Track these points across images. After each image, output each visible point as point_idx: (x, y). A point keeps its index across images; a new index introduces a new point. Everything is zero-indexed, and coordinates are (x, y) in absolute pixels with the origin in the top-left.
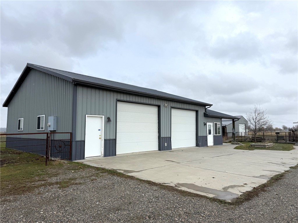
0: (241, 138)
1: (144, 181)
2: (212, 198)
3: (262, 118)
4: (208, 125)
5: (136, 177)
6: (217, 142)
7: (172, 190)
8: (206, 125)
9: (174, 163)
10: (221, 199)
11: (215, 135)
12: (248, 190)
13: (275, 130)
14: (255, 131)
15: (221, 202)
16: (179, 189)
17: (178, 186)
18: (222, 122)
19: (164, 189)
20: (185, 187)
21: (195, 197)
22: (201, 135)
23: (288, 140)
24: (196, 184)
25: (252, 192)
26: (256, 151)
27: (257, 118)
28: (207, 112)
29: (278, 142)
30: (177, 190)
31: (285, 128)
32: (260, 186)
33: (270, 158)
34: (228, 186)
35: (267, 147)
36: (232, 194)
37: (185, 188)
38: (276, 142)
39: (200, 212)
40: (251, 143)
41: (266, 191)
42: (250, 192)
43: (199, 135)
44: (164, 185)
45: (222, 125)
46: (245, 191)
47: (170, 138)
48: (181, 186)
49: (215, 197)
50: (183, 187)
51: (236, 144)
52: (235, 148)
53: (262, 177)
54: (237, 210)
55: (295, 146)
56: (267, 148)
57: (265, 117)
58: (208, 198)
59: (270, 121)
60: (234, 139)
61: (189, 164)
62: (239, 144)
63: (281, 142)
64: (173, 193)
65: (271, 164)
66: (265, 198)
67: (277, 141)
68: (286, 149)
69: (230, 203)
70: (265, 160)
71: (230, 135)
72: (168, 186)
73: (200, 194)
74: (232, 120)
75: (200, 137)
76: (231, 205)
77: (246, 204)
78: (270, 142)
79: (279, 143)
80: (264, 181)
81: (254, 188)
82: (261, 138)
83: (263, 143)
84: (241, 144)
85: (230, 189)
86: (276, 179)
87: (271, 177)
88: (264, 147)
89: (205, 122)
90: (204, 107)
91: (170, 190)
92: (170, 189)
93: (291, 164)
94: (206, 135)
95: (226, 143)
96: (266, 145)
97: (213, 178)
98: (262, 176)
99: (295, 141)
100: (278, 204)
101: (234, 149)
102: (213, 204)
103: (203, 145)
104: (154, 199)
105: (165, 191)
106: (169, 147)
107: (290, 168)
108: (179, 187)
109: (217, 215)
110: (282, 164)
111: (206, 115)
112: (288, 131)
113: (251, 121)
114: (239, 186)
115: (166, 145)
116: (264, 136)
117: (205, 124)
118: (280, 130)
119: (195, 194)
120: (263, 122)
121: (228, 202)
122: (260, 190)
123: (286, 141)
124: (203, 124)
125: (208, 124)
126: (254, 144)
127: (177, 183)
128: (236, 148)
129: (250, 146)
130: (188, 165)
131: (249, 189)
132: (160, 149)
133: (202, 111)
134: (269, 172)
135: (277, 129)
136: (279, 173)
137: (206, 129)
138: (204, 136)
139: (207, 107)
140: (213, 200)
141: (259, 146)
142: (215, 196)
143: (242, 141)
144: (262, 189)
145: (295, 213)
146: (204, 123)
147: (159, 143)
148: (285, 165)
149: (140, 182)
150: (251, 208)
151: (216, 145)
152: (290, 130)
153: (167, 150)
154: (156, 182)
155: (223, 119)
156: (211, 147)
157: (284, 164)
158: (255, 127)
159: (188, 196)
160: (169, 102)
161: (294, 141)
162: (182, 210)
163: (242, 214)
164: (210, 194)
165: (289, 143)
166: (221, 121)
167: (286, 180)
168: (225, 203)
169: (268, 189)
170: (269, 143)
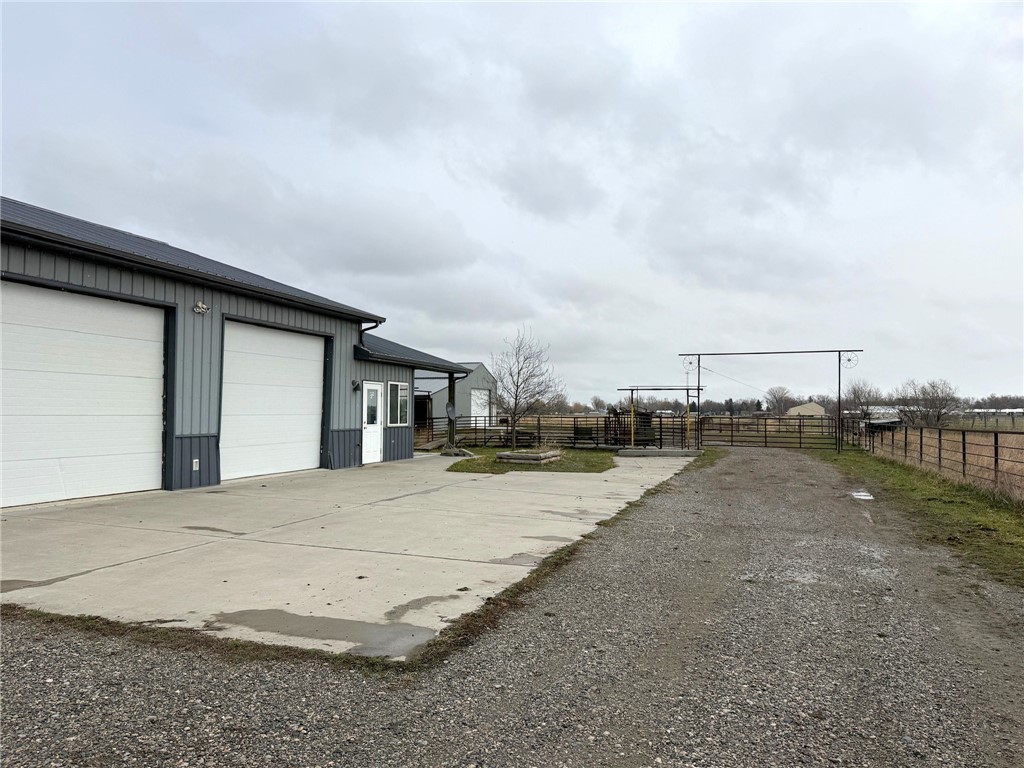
0: (473, 436)
1: (67, 621)
2: (340, 655)
3: (537, 371)
4: (369, 390)
5: (29, 607)
6: (396, 449)
7: (188, 646)
8: (358, 392)
9: (220, 534)
10: (372, 654)
11: (389, 425)
12: (469, 611)
13: (572, 411)
14: (516, 412)
15: (373, 665)
16: (220, 635)
17: (217, 625)
18: (416, 381)
19: (155, 644)
20: (246, 625)
21: (277, 659)
22: (341, 428)
23: (602, 440)
24: (290, 610)
25: (480, 616)
26: (513, 476)
27: (522, 372)
28: (365, 343)
29: (577, 445)
30: (208, 643)
31: (598, 404)
32: (507, 590)
33: (550, 496)
34: (405, 603)
35: (545, 461)
36: (413, 630)
37: (246, 630)
38: (571, 448)
39: (286, 717)
40: (501, 449)
41: (523, 605)
42: (473, 615)
43: (335, 425)
44: (154, 630)
45: (416, 393)
46: (456, 616)
47: (217, 438)
48: (231, 622)
49: (353, 653)
50: (239, 628)
51: (457, 455)
52: (452, 467)
53: (516, 561)
54: (421, 688)
55: (618, 458)
56: (545, 464)
57: (544, 370)
58: (327, 660)
59: (557, 381)
60: (451, 440)
61: (278, 533)
62: (464, 455)
63: (586, 446)
64: (192, 655)
65: (547, 515)
66: (515, 632)
67: (574, 443)
68: (593, 466)
69: (400, 667)
70: (532, 504)
71: (441, 426)
72: (173, 629)
73: (300, 647)
74: (447, 375)
75: (335, 434)
76: (404, 672)
77: (455, 662)
78: (552, 448)
79: (578, 448)
80: (520, 573)
81: (489, 599)
82: (533, 434)
83: (534, 451)
84: (470, 456)
85: (411, 612)
86: (557, 564)
87: (544, 556)
88: (535, 462)
89: (358, 381)
90: (354, 326)
91: (179, 646)
92: (180, 641)
93: (602, 512)
94: (358, 427)
95: (428, 451)
96: (541, 455)
97: (360, 578)
98: (517, 559)
99: (621, 444)
100: (551, 647)
101: (448, 470)
102: (342, 679)
103: (347, 463)
104: (98, 692)
105: (158, 653)
106: (210, 475)
107: (597, 524)
108: (219, 629)
109: (348, 718)
110: (577, 516)
111: (361, 355)
112: (605, 412)
113: (505, 381)
114: (442, 599)
115: (196, 467)
116: (539, 427)
117: (357, 388)
118: (586, 409)
119: (277, 648)
120: (540, 384)
121: (398, 662)
122: (505, 604)
123: (597, 444)
124: (350, 387)
125: (367, 386)
126: (508, 453)
127: (216, 615)
128: (453, 469)
129: (495, 462)
130: (274, 539)
131: (471, 605)
132: (167, 484)
133: (349, 340)
134: (539, 542)
135: (578, 408)
136: (567, 543)
137: (358, 405)
138: (350, 431)
139: (365, 326)
140: (347, 661)
141: (523, 461)
142: (355, 648)
143: (476, 446)
144: (512, 600)
145: (593, 670)
146: (353, 383)
147: (164, 459)
148: (586, 516)
149: (44, 626)
150: (468, 674)
151: (390, 460)
152: (612, 410)
153: (200, 485)
154: (124, 621)
155: (418, 373)
156: (375, 466)
157: (583, 513)
158: (516, 399)
159: (252, 660)
160: (217, 296)
161: (617, 442)
162: (214, 720)
163: (436, 698)
164: (339, 642)
165: (604, 450)
166: (413, 378)
167: (582, 565)
168: (387, 667)
169: (530, 597)
170: (551, 450)
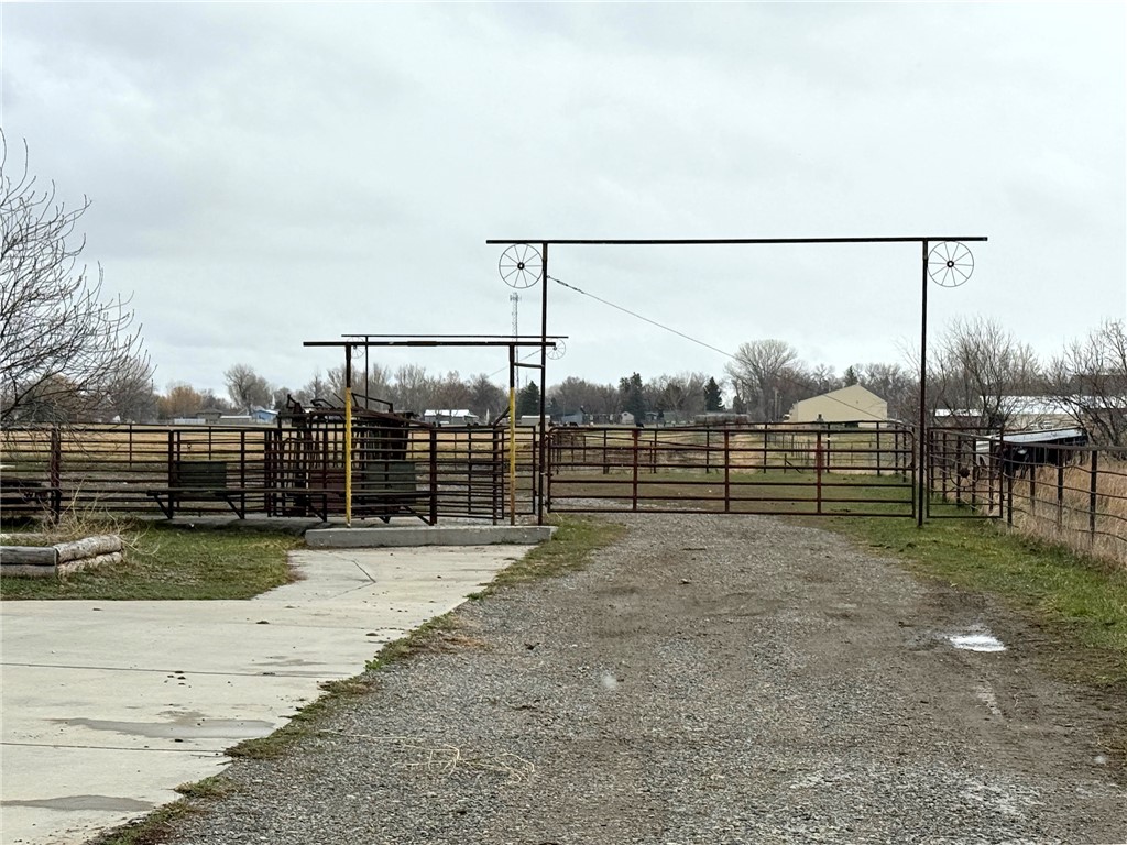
3: (47, 283)
13: (164, 410)
23: (255, 499)
29: (178, 518)
31: (249, 390)
33: (80, 674)
35: (71, 568)
38: (159, 525)
55: (304, 553)
56: (71, 577)
57: (70, 279)
59: (113, 315)
63: (206, 518)
65: (72, 733)
67: (170, 512)
68: (227, 579)
78: (96, 526)
79: (181, 527)
82: (34, 483)
83: (36, 536)
88: (42, 570)
93: (245, 715)
96: (62, 548)
99: (314, 512)
107: (230, 752)
110: (168, 731)
116: (56, 462)
118: (212, 406)
123: (242, 512)
135: (185, 402)
136: (132, 815)
148: (195, 732)
152: (291, 409)
157: (186, 722)
161: (302, 505)
165: (261, 531)
170: (90, 532)
